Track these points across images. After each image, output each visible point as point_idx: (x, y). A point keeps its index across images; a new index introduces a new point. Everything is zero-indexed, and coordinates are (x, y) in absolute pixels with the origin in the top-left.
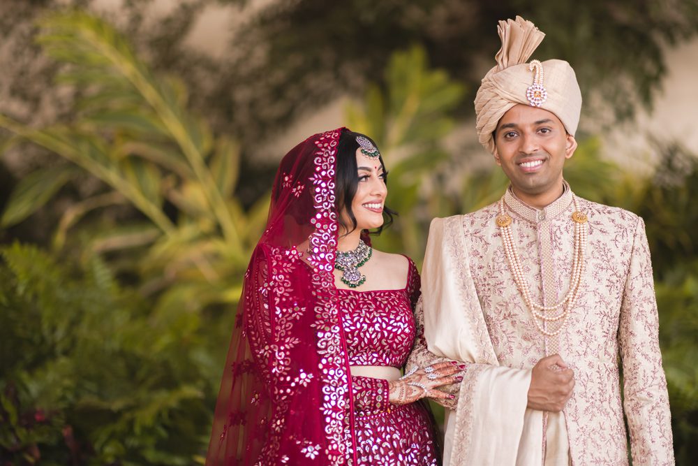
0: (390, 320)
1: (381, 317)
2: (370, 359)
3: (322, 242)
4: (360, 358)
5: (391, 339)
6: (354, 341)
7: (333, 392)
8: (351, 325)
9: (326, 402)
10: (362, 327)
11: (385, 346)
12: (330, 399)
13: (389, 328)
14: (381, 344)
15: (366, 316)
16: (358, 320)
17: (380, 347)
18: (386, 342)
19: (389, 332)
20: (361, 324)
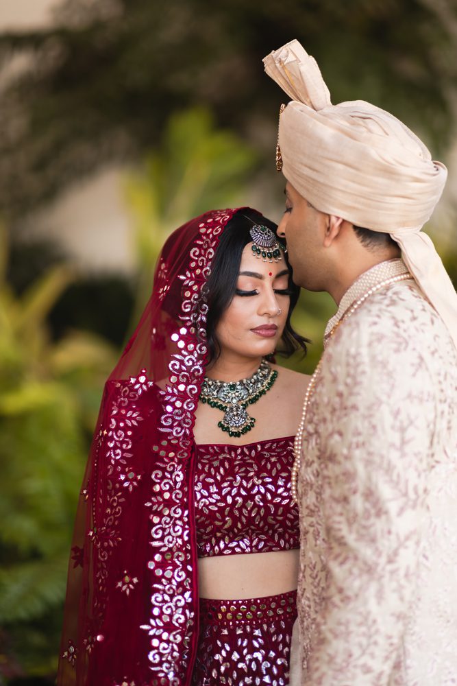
0: (278, 487)
1: (264, 484)
2: (254, 543)
3: (184, 368)
4: (241, 543)
5: (280, 516)
6: (225, 522)
7: (166, 602)
8: (218, 501)
9: (154, 618)
10: (235, 502)
11: (274, 525)
12: (162, 613)
13: (278, 500)
14: (266, 523)
15: (241, 484)
16: (229, 493)
17: (267, 527)
18: (274, 519)
19: (277, 506)
20: (233, 498)
